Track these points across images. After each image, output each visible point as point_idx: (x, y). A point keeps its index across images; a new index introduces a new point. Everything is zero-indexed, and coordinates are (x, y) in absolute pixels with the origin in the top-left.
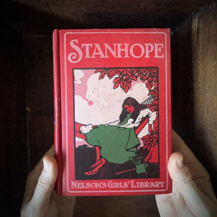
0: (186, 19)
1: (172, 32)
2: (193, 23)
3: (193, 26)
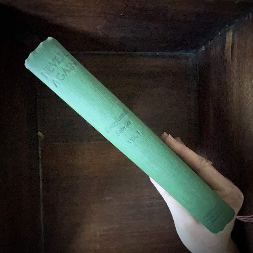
1: (203, 47)
2: (227, 36)
3: (227, 40)
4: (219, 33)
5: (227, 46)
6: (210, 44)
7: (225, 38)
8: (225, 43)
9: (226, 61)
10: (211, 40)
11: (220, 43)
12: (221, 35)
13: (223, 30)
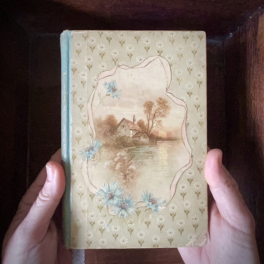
0: (249, 16)
1: (231, 34)
2: (260, 21)
3: (260, 25)
4: (251, 17)
5: (259, 33)
6: (240, 29)
7: (258, 23)
8: (257, 28)
9: (259, 49)
10: (240, 26)
11: (251, 29)
12: (252, 20)
13: (255, 13)
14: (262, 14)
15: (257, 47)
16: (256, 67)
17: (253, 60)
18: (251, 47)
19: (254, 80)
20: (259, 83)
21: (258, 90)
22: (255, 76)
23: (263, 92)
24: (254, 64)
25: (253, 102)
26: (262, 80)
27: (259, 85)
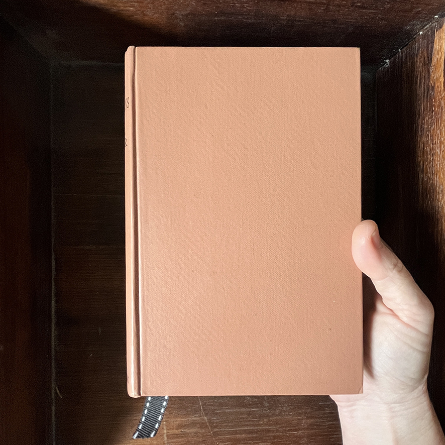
1: (387, 61)
2: (436, 39)
3: (436, 46)
4: (421, 33)
5: (434, 60)
6: (402, 53)
7: (433, 42)
8: (432, 51)
9: (433, 88)
10: (403, 48)
11: (422, 53)
12: (424, 36)
13: (428, 26)
14: (441, 27)
15: (430, 85)
16: (427, 118)
17: (423, 105)
18: (420, 84)
19: (424, 139)
20: (431, 145)
21: (429, 156)
22: (425, 132)
23: (437, 159)
24: (423, 113)
25: (421, 176)
26: (438, 140)
27: (433, 148)
